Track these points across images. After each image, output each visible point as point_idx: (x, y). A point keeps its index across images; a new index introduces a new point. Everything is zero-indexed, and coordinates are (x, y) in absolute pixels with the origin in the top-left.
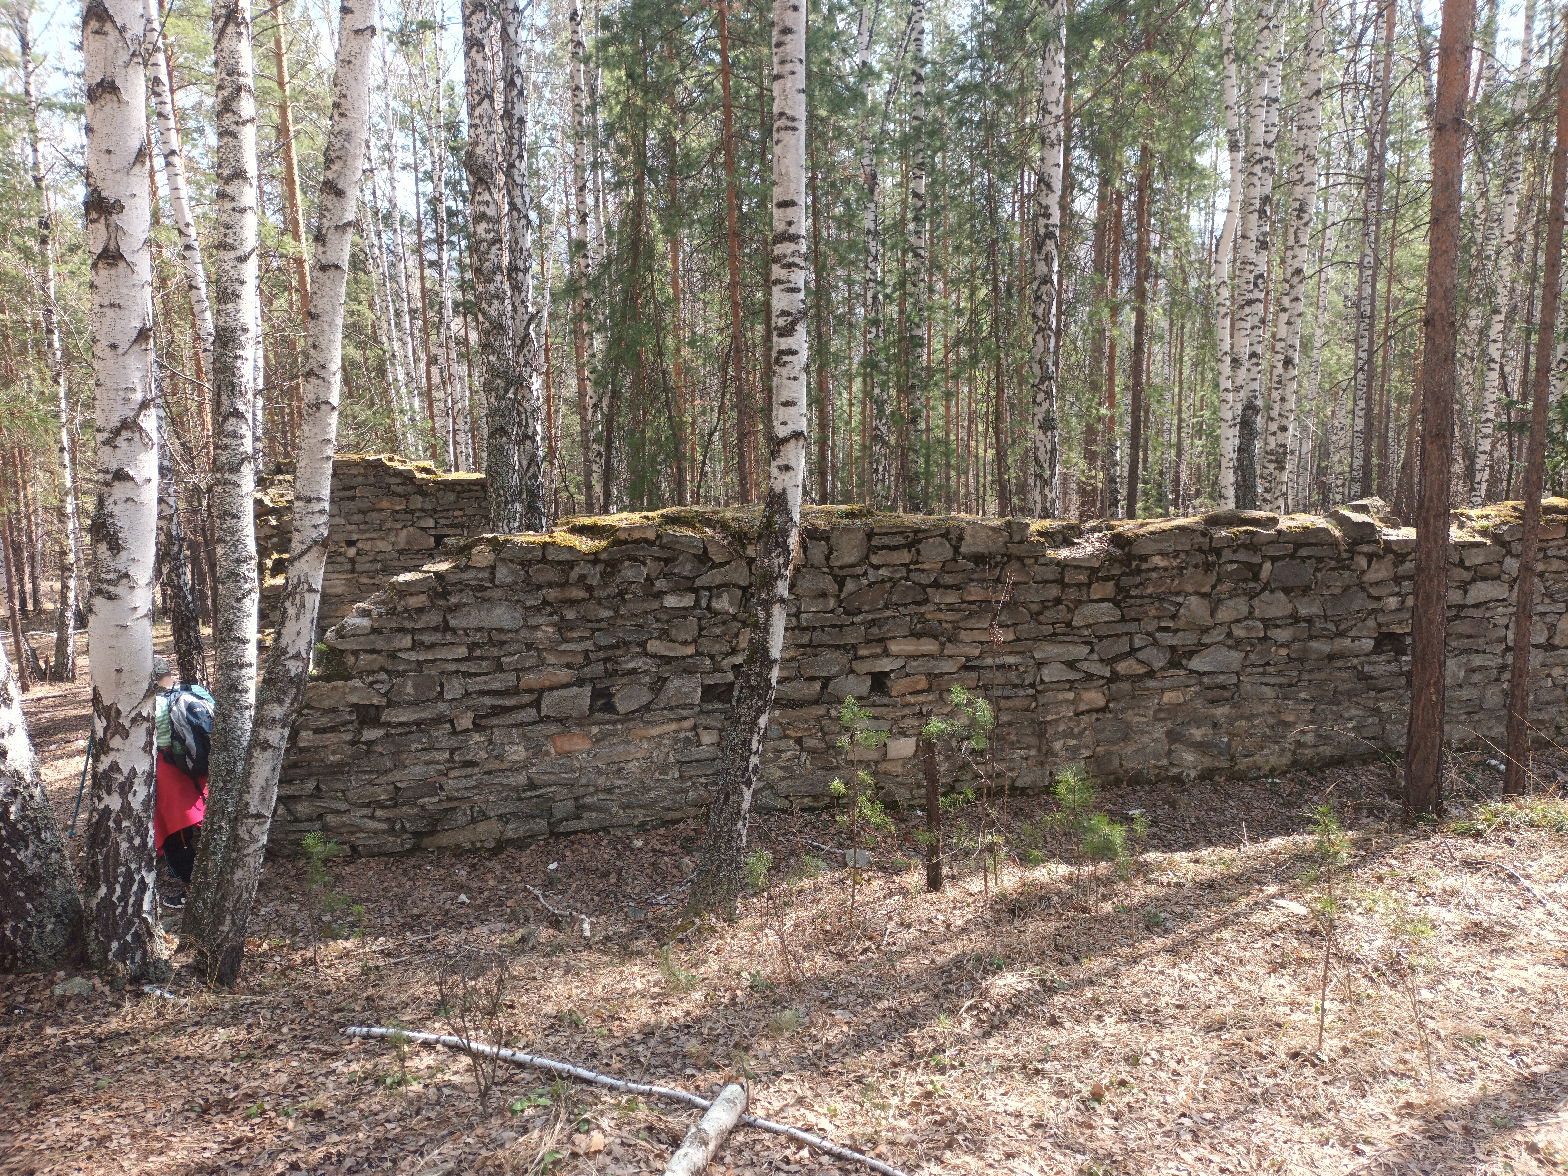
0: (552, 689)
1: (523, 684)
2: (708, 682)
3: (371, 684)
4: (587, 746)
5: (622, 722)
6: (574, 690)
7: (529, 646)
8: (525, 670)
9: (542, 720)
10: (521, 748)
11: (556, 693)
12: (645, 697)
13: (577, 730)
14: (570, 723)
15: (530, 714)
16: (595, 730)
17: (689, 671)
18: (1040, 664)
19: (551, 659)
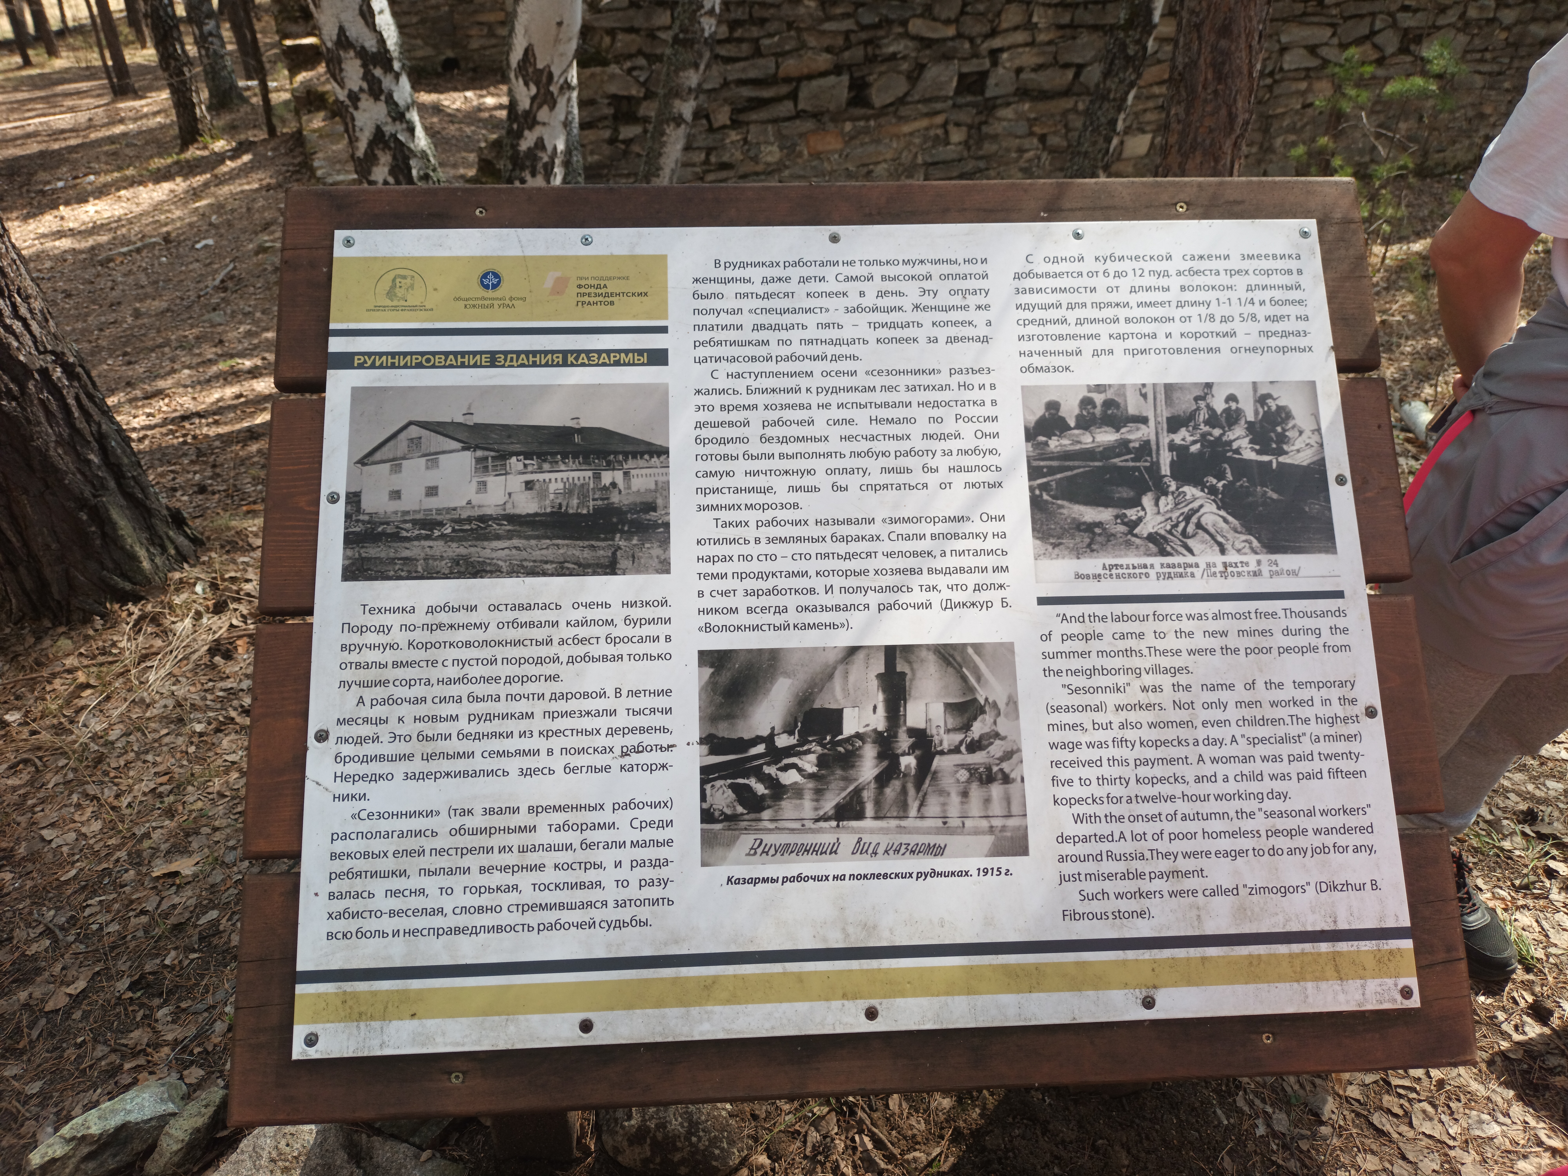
0: (810, 77)
1: (782, 73)
2: (965, 70)
3: (630, 71)
4: (839, 146)
5: (876, 117)
6: (832, 79)
7: (790, 25)
8: (784, 54)
9: (799, 115)
10: (775, 148)
11: (815, 83)
12: (900, 87)
13: (830, 126)
14: (826, 118)
15: (786, 108)
16: (848, 126)
17: (947, 57)
18: (1284, 50)
19: (812, 41)
